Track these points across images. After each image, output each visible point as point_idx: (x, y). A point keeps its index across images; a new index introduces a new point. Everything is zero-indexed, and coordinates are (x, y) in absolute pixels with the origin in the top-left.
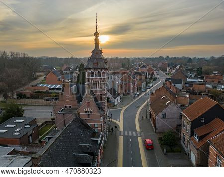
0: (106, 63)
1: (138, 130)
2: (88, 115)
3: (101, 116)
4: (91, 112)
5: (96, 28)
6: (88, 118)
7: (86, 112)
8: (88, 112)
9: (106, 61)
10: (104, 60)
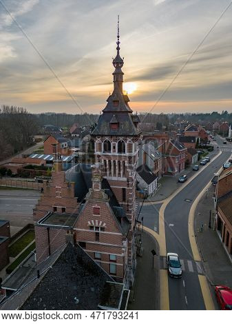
0: (136, 124)
1: (197, 257)
2: (97, 234)
3: (124, 239)
4: (103, 229)
5: (118, 49)
6: (97, 239)
7: (92, 228)
8: (97, 228)
9: (136, 120)
10: (132, 117)
